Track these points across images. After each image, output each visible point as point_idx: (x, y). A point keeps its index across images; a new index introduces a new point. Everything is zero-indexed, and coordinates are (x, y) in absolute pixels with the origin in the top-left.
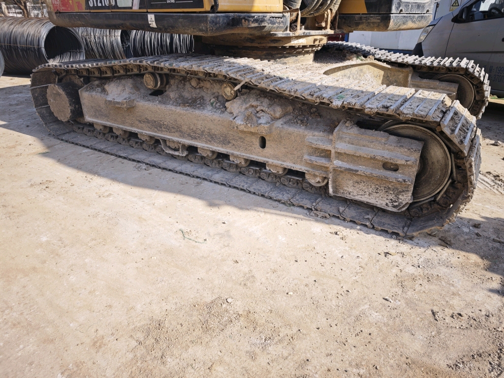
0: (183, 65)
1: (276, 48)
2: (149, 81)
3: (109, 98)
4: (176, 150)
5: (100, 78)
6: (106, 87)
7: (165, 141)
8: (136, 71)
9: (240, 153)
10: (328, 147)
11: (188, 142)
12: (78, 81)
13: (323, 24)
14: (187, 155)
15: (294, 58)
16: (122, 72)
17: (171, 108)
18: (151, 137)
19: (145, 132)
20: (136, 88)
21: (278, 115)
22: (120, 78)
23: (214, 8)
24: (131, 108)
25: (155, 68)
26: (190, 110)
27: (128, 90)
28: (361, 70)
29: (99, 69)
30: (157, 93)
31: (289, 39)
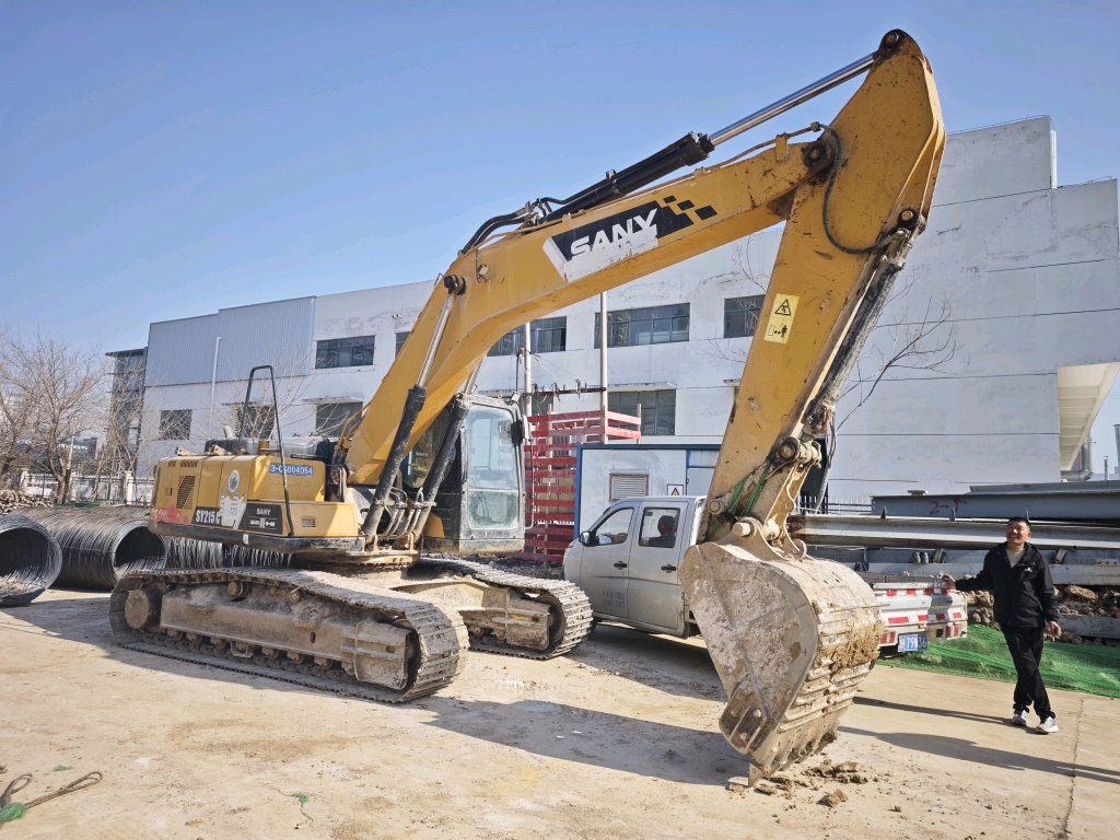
0: (262, 574)
1: (355, 564)
2: (233, 588)
3: (192, 602)
4: (242, 652)
5: (186, 586)
6: (192, 593)
7: (234, 642)
8: (223, 579)
9: (295, 648)
10: (353, 636)
11: (254, 641)
12: (162, 587)
13: (407, 546)
14: (252, 658)
15: (376, 574)
16: (210, 580)
17: (246, 611)
18: (223, 640)
19: (217, 634)
20: (220, 594)
21: (326, 614)
22: (207, 585)
23: (290, 535)
24: (210, 611)
25: (241, 577)
26: (261, 612)
27: (211, 595)
28: (457, 589)
29: (189, 576)
30: (238, 599)
31: (367, 557)
